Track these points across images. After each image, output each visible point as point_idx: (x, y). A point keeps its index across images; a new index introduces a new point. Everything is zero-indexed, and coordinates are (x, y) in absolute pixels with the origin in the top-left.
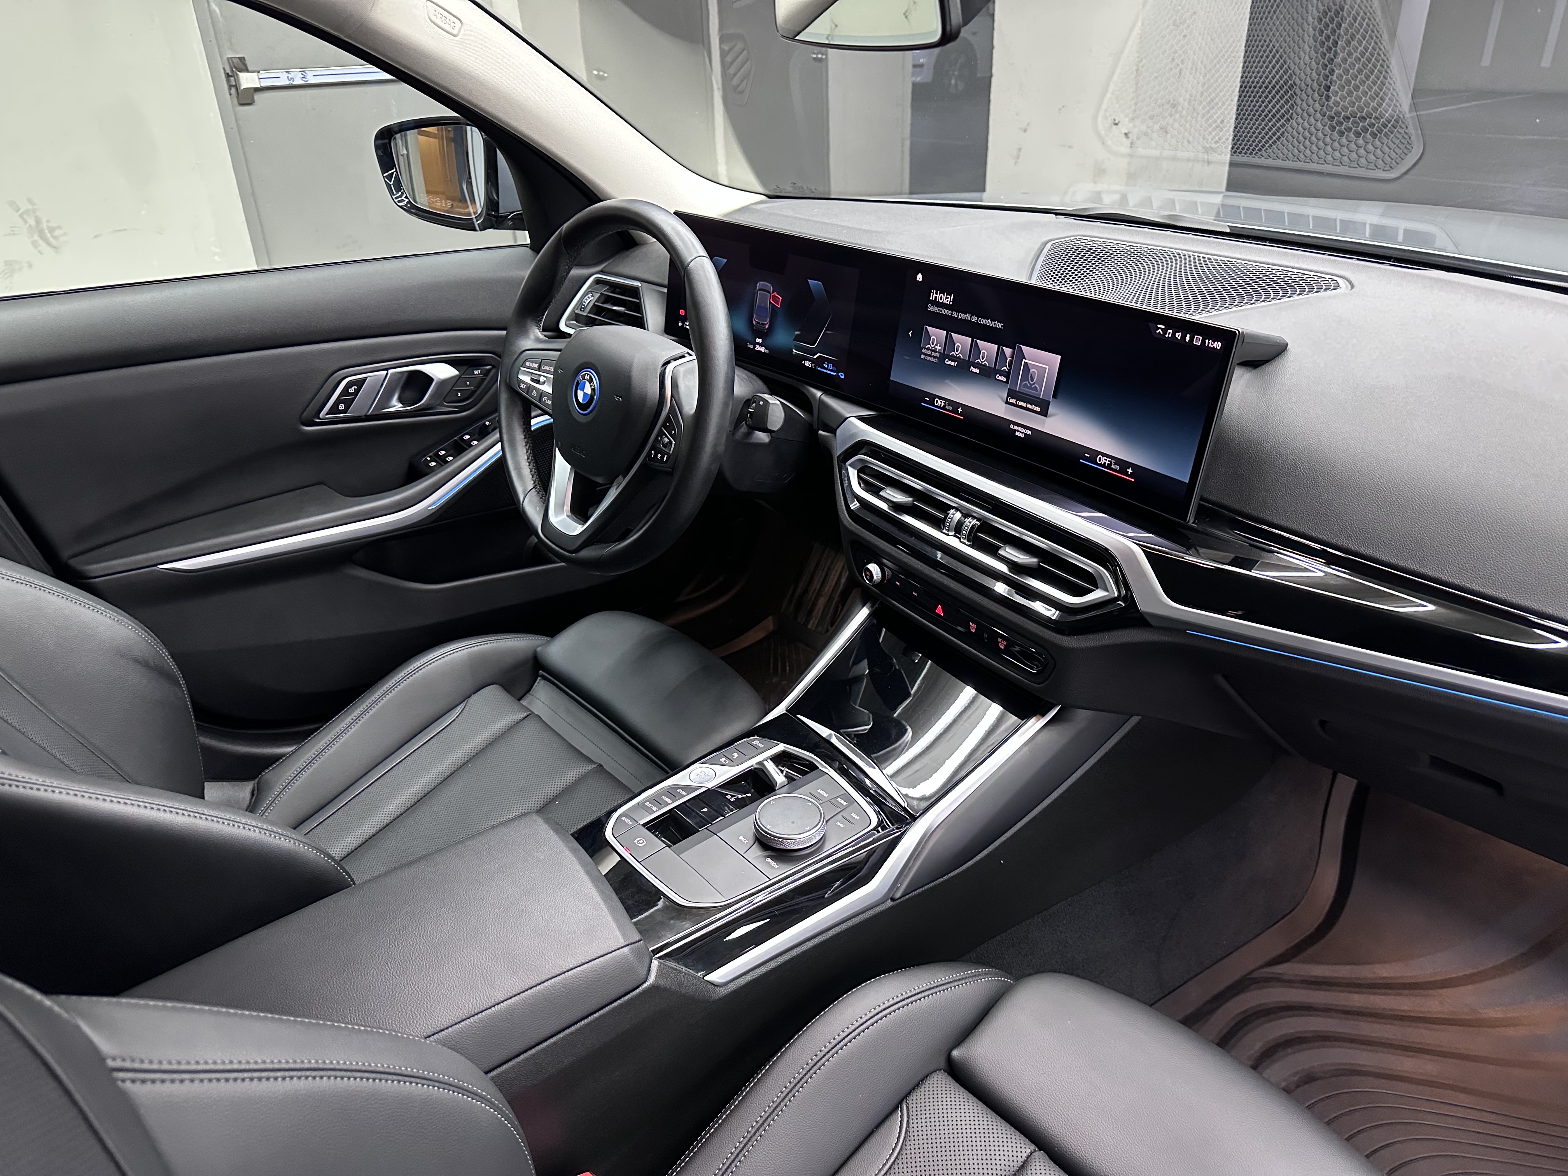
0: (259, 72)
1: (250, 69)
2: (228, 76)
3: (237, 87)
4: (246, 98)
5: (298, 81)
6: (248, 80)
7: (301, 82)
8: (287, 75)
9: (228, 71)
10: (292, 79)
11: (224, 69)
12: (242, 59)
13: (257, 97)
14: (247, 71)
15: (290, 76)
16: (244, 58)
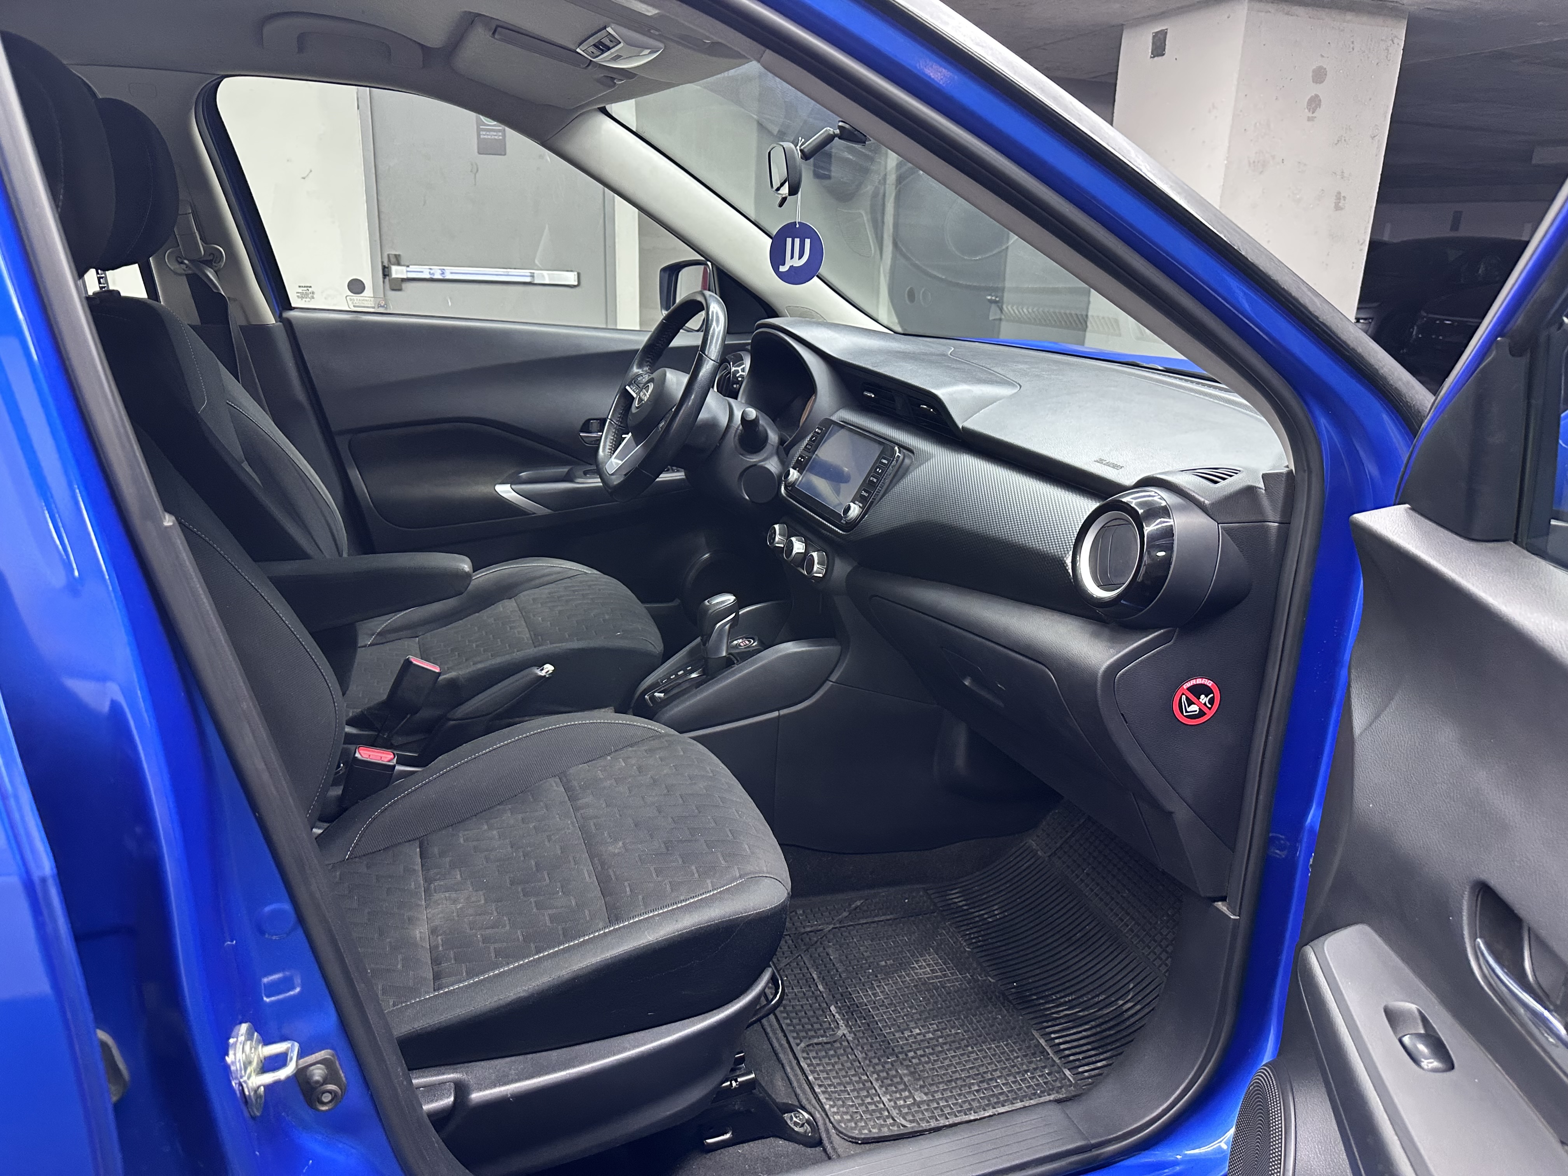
0: (408, 266)
1: (402, 263)
2: (384, 268)
3: (388, 275)
4: (397, 285)
5: (438, 276)
6: (397, 272)
7: (440, 277)
8: (429, 270)
9: (386, 264)
10: (433, 274)
11: (382, 262)
12: (397, 257)
13: (405, 285)
14: (399, 264)
15: (432, 272)
16: (399, 255)
